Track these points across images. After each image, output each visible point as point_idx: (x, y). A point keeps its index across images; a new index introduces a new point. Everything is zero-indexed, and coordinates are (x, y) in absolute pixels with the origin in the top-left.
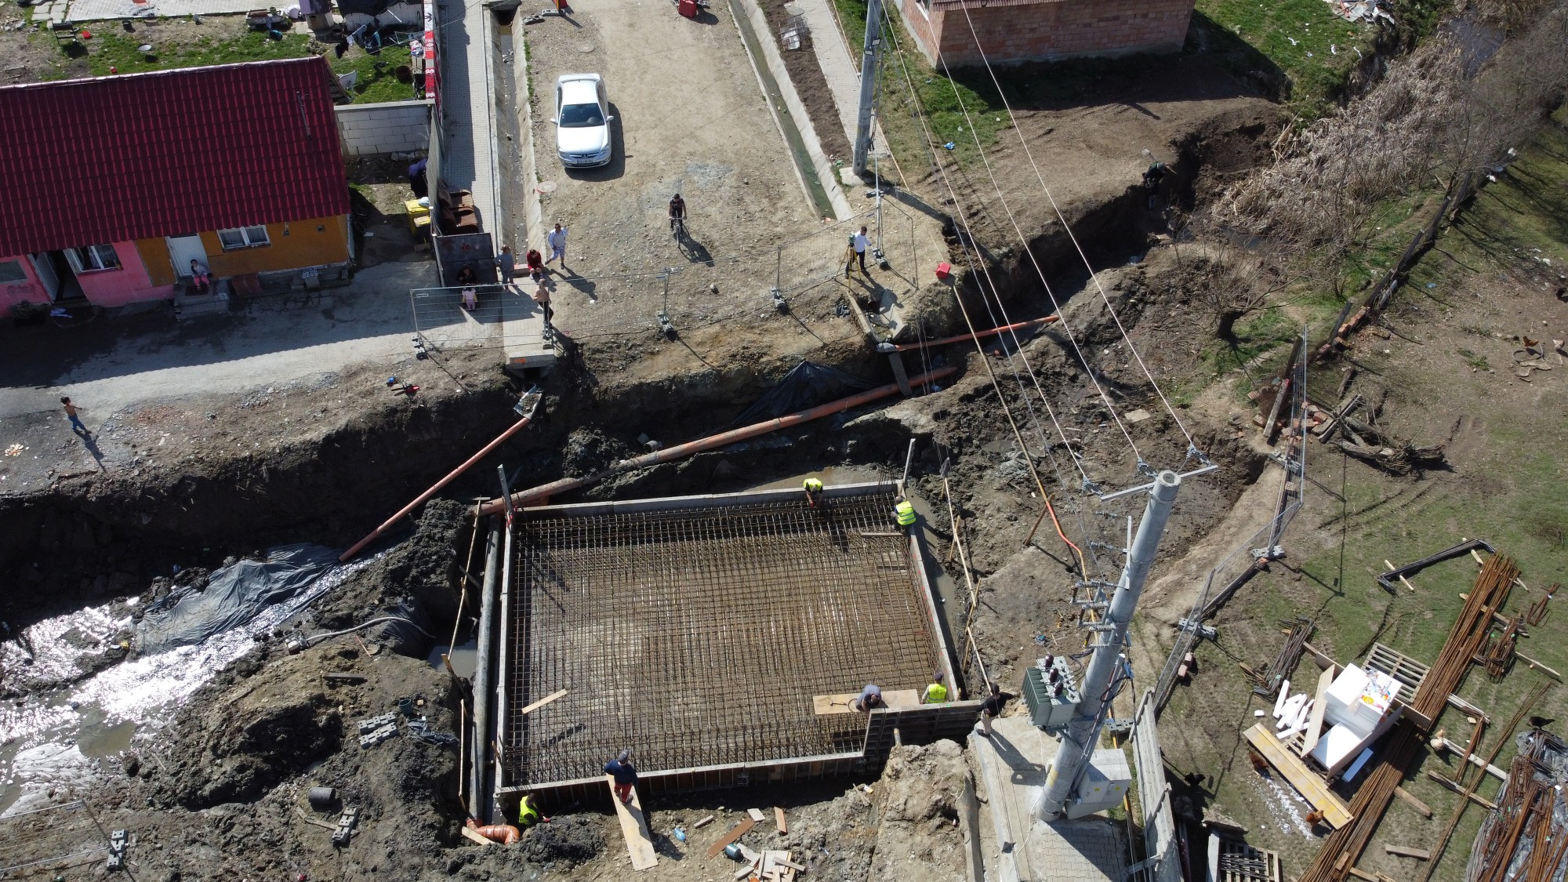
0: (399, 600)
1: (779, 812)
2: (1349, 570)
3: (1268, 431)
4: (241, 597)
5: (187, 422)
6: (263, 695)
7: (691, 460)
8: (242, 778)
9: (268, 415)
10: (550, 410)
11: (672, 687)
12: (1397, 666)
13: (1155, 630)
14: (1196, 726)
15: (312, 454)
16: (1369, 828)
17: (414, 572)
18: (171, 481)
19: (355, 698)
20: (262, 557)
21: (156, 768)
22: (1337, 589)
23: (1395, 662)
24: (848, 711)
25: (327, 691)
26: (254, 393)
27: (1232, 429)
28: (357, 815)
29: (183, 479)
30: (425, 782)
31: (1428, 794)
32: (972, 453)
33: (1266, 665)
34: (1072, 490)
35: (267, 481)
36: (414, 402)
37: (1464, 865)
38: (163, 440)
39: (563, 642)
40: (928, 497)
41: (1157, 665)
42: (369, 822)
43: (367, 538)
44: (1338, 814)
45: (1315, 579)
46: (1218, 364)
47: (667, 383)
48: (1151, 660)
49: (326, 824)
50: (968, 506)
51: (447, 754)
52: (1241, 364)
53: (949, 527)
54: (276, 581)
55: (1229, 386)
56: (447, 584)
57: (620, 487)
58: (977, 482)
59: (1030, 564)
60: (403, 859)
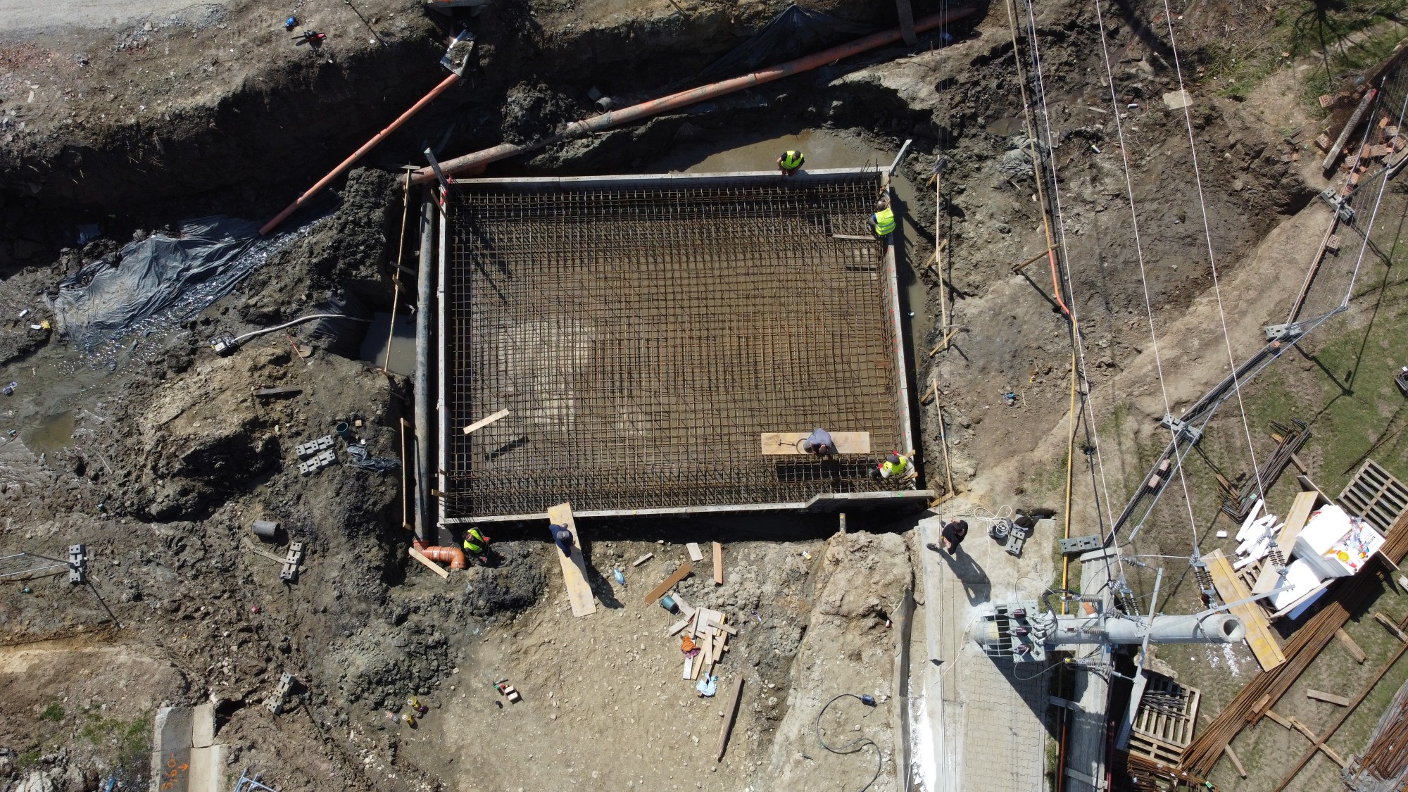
0: (328, 294)
1: (717, 546)
2: (1367, 361)
3: (1328, 161)
4: (159, 276)
5: (56, 69)
6: (194, 418)
7: (649, 124)
8: (186, 502)
9: (151, 63)
10: (484, 62)
11: (618, 401)
12: (1383, 489)
13: (1135, 426)
14: (1152, 543)
15: (209, 122)
16: (1298, 670)
17: (341, 265)
18: (52, 150)
19: (291, 416)
20: (175, 231)
21: (102, 469)
22: (1346, 386)
23: (1382, 484)
24: (795, 452)
25: (261, 412)
26: (128, 29)
27: (1287, 149)
28: (304, 549)
29: (65, 149)
30: (369, 516)
31: (1368, 637)
32: (974, 136)
33: (1244, 475)
34: (1079, 199)
35: (163, 152)
36: (321, 56)
37: (1379, 715)
38: (32, 94)
39: (505, 342)
40: (915, 179)
41: (1128, 469)
42: (316, 556)
43: (288, 211)
44: (1271, 653)
45: (1327, 371)
46: (1293, 39)
47: (623, 30)
48: (1123, 463)
49: (274, 557)
50: (958, 201)
51: (389, 480)
52: (1322, 46)
53: (933, 223)
54: (195, 258)
55: (1299, 75)
56: (378, 277)
57: (566, 161)
58: (974, 174)
59: (1014, 299)
60: (351, 604)
